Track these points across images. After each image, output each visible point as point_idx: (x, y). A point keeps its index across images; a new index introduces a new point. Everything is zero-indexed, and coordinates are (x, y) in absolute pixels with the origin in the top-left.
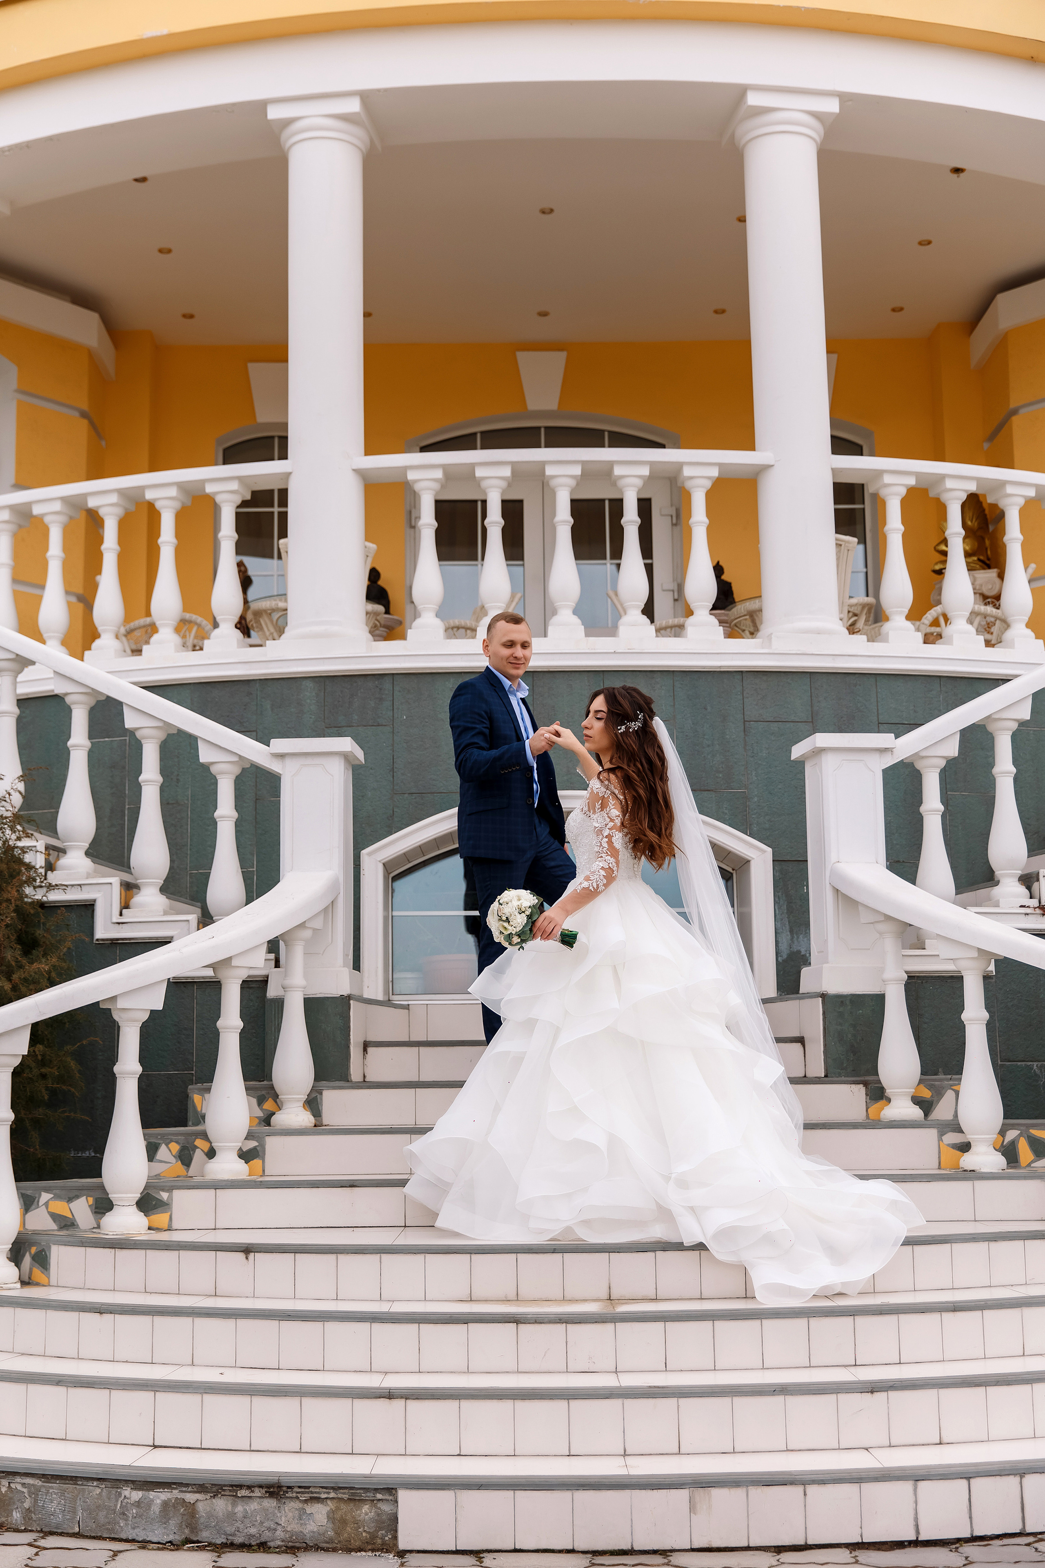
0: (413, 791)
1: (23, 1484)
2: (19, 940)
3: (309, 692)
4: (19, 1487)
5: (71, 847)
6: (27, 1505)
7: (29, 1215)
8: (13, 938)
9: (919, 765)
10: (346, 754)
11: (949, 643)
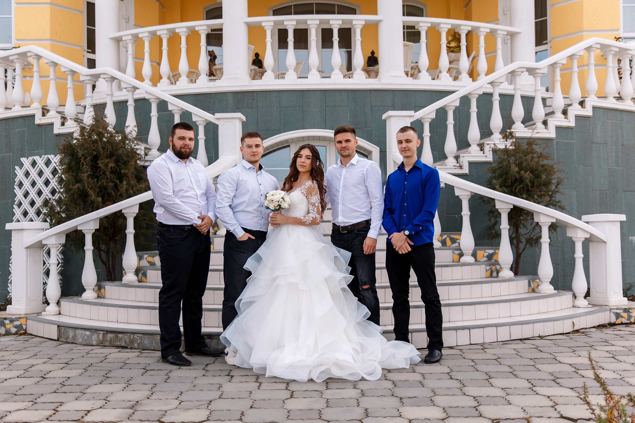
0: (264, 129)
1: (137, 336)
2: (136, 178)
3: (230, 97)
4: (136, 337)
5: (153, 148)
6: (138, 342)
7: (141, 261)
8: (134, 177)
9: (422, 121)
10: (239, 119)
11: (441, 80)
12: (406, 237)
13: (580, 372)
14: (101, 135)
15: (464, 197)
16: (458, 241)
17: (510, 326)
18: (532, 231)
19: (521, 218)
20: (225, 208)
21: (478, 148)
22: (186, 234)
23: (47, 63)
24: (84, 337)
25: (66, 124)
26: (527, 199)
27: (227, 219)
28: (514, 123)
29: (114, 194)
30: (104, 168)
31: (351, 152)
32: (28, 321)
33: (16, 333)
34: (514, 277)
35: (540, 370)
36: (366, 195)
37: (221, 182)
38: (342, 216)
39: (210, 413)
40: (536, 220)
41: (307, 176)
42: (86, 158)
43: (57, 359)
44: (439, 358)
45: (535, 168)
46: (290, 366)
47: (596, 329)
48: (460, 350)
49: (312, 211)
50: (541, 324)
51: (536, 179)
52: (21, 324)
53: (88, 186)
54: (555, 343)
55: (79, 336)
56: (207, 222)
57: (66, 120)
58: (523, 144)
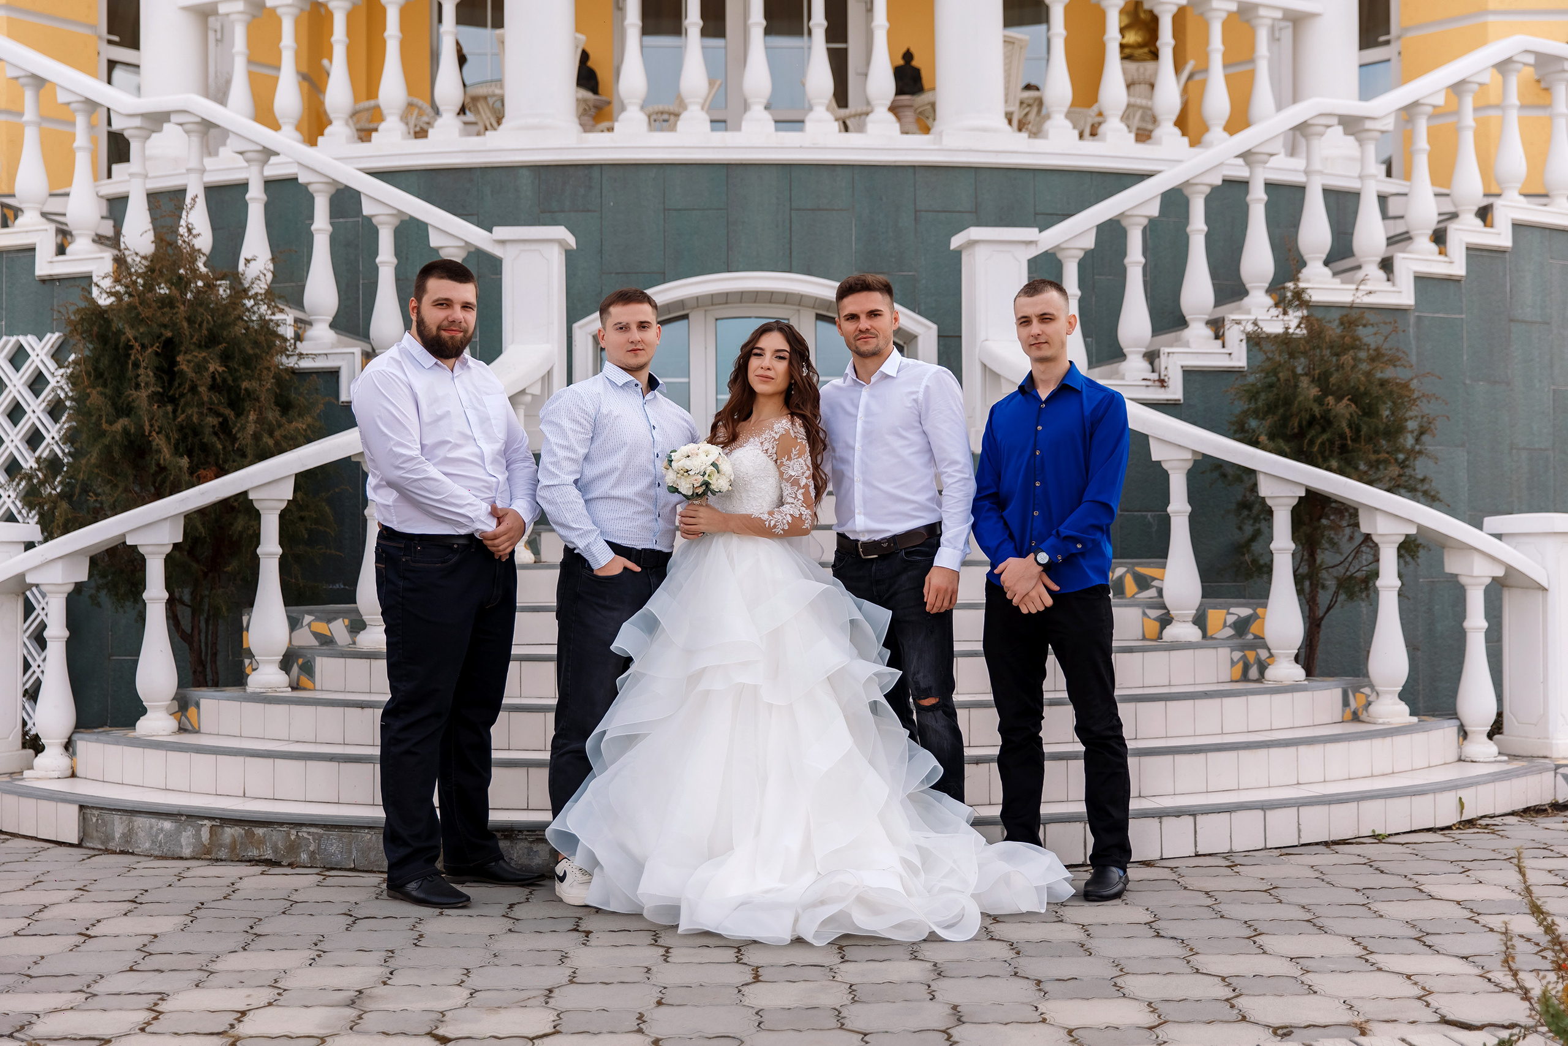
0: (618, 271)
1: (309, 833)
2: (277, 404)
3: (524, 179)
4: (305, 835)
5: (317, 321)
6: (311, 848)
7: (295, 633)
8: (273, 401)
9: (1060, 256)
10: (560, 242)
11: (1103, 140)
12: (1040, 568)
13: (1483, 919)
14: (181, 284)
15: (1176, 464)
16: (1155, 583)
17: (1299, 807)
18: (1350, 559)
19: (1324, 521)
20: (564, 488)
21: (1209, 332)
22: (456, 558)
23: (17, 78)
24: (157, 835)
25: (70, 249)
26: (1341, 472)
27: (568, 518)
28: (1304, 264)
29: (220, 446)
30: (194, 375)
31: (882, 343)
34: (1306, 680)
35: (1381, 916)
36: (926, 457)
37: (553, 419)
38: (865, 514)
39: (558, 1015)
40: (1365, 528)
41: (776, 404)
42: (144, 347)
43: (101, 890)
44: (1120, 886)
45: (1362, 389)
46: (742, 904)
47: (1519, 818)
48: (1172, 869)
49: (790, 500)
50: (1378, 804)
51: (1365, 419)
53: (152, 426)
54: (1415, 852)
55: (142, 834)
56: (510, 525)
57: (69, 237)
58: (1330, 322)
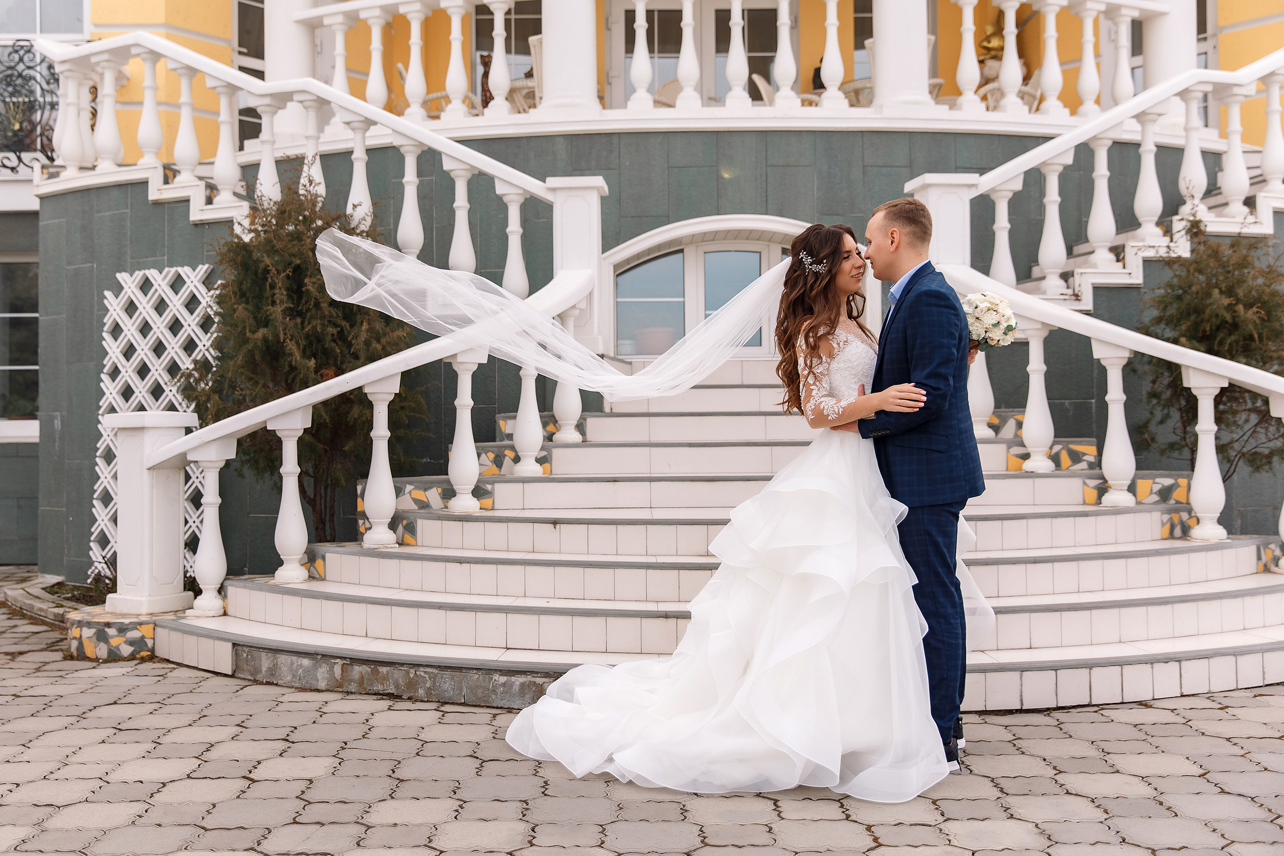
1: (425, 672)
3: (561, 145)
4: (422, 674)
7: (400, 500)
9: (993, 197)
10: (597, 189)
11: (1006, 111)
14: (306, 222)
15: (1114, 361)
16: (1086, 458)
17: (1263, 652)
21: (1111, 256)
23: (174, 70)
24: (297, 671)
25: (215, 200)
29: (338, 351)
30: (317, 294)
32: (158, 630)
33: (132, 657)
34: (1228, 538)
42: (279, 272)
43: (257, 727)
52: (143, 637)
53: (285, 334)
55: (284, 669)
57: (215, 191)
